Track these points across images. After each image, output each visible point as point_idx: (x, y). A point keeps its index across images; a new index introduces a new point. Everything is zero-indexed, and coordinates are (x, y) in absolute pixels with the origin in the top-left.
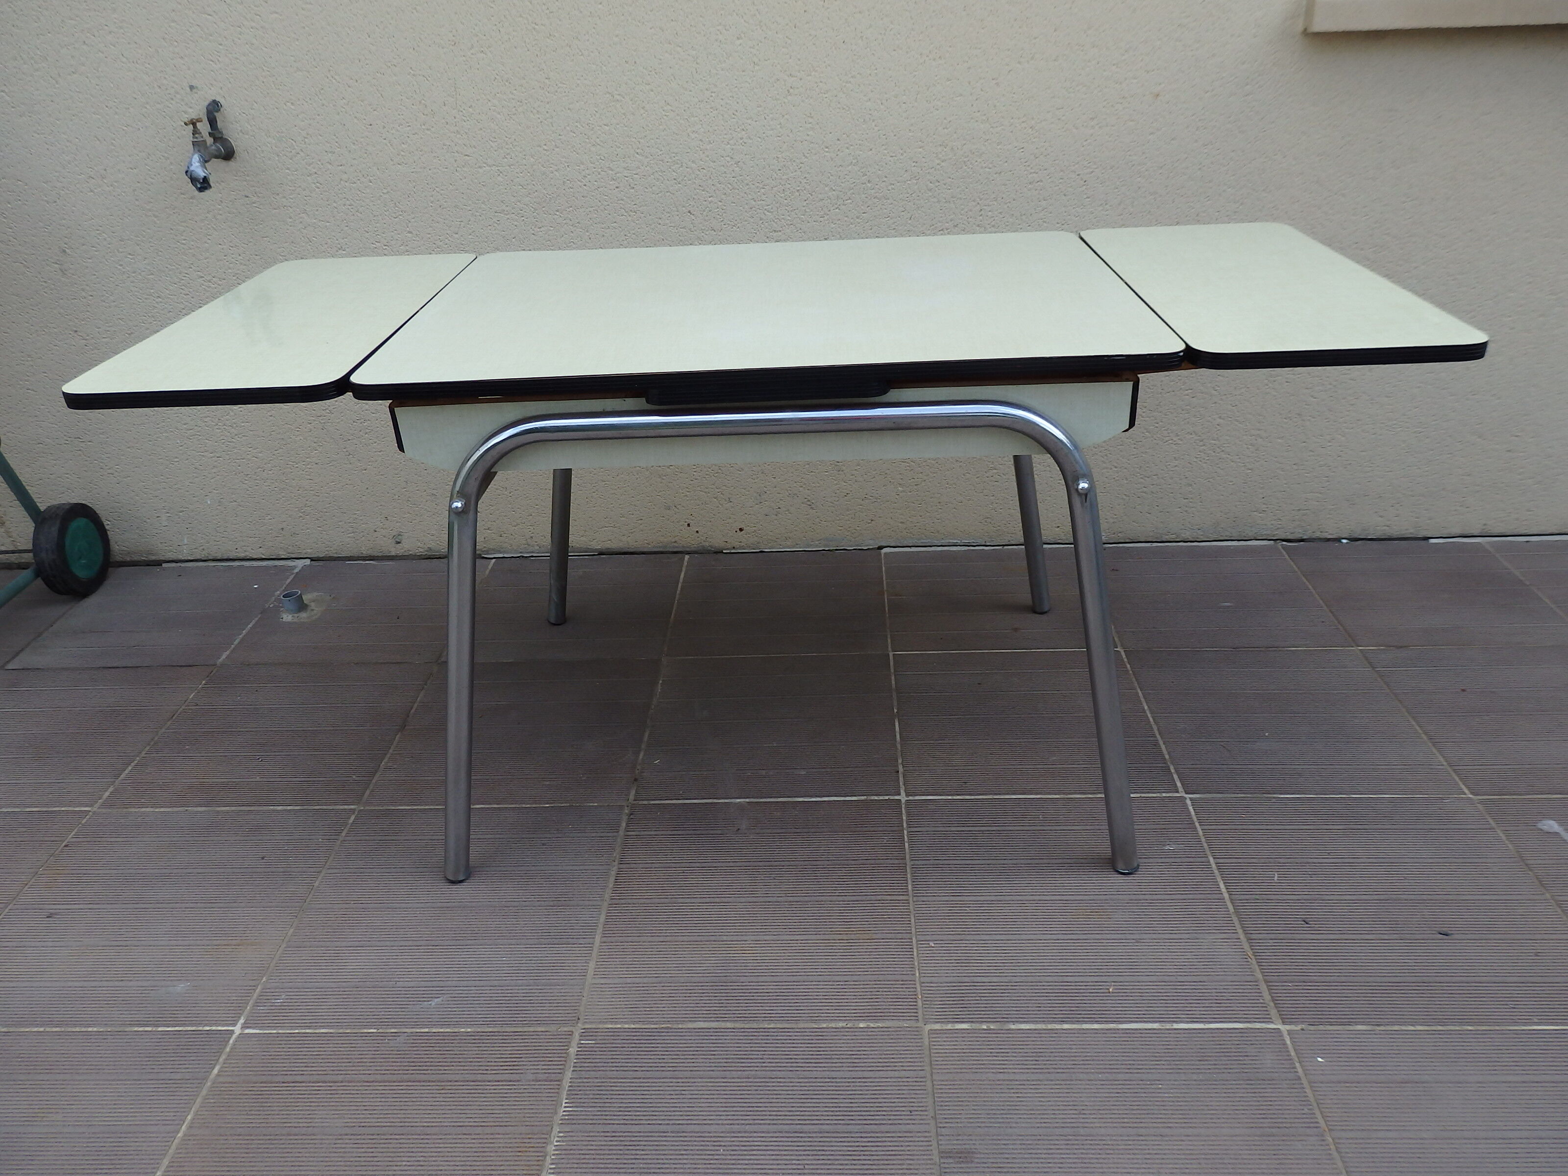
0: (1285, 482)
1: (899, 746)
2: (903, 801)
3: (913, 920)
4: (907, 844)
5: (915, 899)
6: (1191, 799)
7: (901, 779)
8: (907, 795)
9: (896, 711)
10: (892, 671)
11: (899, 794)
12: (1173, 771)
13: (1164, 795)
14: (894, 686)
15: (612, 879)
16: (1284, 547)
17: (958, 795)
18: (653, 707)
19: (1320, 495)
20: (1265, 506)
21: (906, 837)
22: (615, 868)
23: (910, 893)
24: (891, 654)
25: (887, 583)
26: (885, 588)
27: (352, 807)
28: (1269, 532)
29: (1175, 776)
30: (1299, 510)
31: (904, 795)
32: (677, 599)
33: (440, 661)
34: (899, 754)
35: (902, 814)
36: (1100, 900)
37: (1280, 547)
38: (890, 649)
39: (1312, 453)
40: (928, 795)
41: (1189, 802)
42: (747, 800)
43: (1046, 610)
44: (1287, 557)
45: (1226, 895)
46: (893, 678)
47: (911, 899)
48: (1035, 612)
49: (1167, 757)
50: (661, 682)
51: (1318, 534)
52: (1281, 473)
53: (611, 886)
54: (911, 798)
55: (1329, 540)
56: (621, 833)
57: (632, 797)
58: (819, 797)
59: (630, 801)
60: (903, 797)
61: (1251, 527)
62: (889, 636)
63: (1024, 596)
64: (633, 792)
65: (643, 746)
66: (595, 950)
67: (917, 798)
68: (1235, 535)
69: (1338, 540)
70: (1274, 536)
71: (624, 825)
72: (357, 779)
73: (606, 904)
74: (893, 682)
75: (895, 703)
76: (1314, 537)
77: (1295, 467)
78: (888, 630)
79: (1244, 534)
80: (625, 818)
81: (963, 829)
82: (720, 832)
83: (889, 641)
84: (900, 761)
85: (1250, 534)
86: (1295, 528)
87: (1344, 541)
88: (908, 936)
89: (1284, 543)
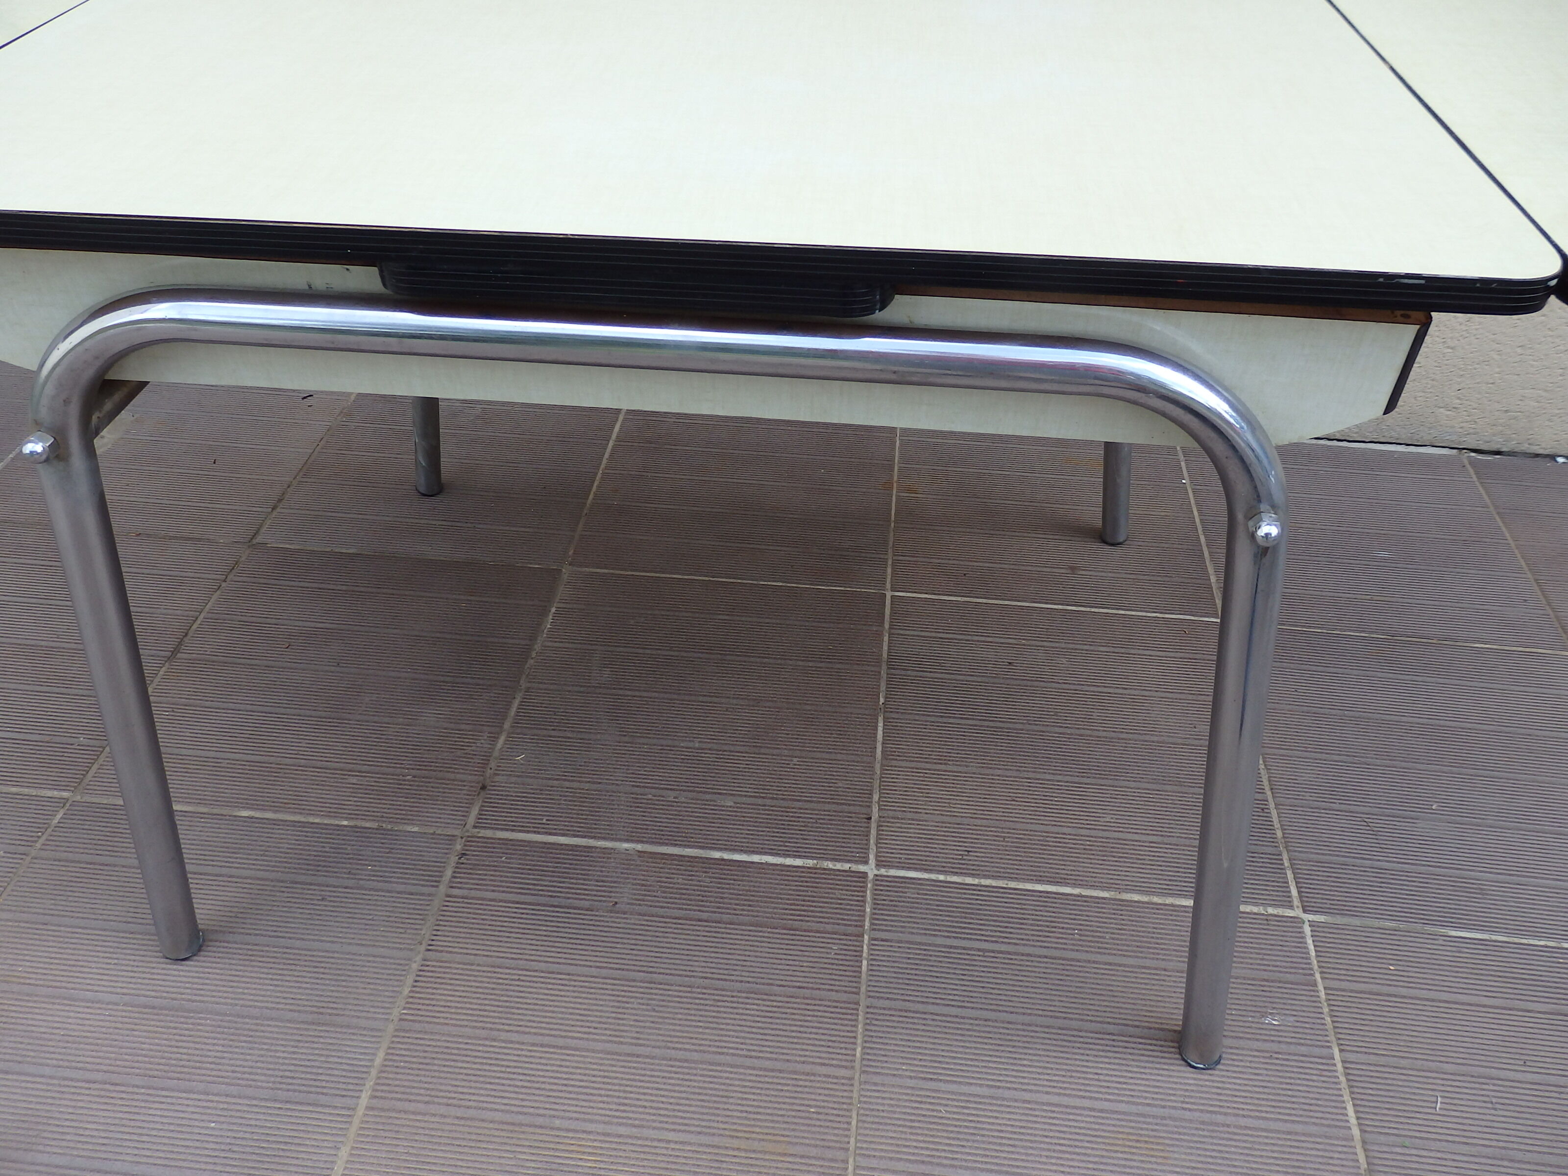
0: (1497, 370)
1: (878, 767)
2: (871, 876)
3: (854, 1123)
4: (865, 963)
5: (864, 1077)
6: (1312, 924)
7: (873, 832)
8: (878, 866)
9: (882, 700)
10: (887, 626)
11: (866, 862)
12: (1287, 864)
13: (1271, 910)
14: (885, 655)
15: (410, 980)
16: (1472, 462)
17: (956, 874)
18: (534, 655)
19: (1544, 394)
20: (1458, 401)
21: (865, 947)
22: (418, 958)
23: (857, 1065)
24: (889, 594)
25: (900, 469)
26: (895, 478)
27: (65, 794)
28: (1454, 438)
29: (1290, 875)
30: (1506, 411)
31: (873, 866)
32: (603, 466)
33: (254, 541)
34: (876, 784)
35: (864, 901)
36: (1154, 1117)
37: (1466, 462)
38: (888, 586)
39: (1550, 333)
40: (909, 869)
41: (1307, 929)
42: (639, 847)
43: (1121, 540)
44: (1475, 478)
45: (1356, 1132)
46: (886, 638)
47: (857, 1076)
48: (1105, 542)
49: (1279, 834)
50: (553, 610)
51: (1525, 447)
52: (1496, 357)
53: (406, 991)
54: (883, 871)
55: (1537, 455)
56: (443, 889)
57: (471, 820)
58: (745, 852)
59: (468, 826)
60: (870, 869)
61: (1430, 428)
62: (890, 562)
63: (1093, 515)
64: (475, 812)
65: (507, 725)
66: (356, 1121)
67: (893, 872)
68: (1404, 437)
69: (1553, 457)
70: (1460, 443)
71: (449, 873)
72: (86, 742)
73: (391, 1027)
74: (885, 648)
75: (883, 687)
76: (1516, 450)
77: (1519, 350)
78: (890, 551)
79: (1416, 437)
80: (454, 859)
81: (956, 943)
82: (586, 904)
83: (889, 570)
84: (876, 797)
85: (1427, 438)
86: (1494, 435)
87: (1561, 460)
88: (840, 1155)
89: (1473, 454)
